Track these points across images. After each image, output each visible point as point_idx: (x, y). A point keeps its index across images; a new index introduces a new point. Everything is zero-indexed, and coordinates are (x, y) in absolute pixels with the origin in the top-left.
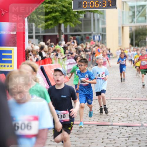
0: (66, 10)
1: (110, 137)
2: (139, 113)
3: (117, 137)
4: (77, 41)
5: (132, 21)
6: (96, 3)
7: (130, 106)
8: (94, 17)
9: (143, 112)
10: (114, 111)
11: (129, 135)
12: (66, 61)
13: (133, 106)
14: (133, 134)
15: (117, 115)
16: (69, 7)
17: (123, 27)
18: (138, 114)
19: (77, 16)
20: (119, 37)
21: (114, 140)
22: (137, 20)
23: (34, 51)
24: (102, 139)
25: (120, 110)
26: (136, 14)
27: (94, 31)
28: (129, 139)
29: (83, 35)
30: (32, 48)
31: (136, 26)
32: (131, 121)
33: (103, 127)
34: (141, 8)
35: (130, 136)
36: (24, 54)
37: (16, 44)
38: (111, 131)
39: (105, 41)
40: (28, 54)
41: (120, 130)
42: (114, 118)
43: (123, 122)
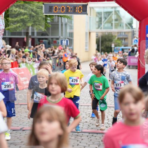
1: (80, 144)
2: (108, 119)
3: (87, 144)
5: (99, 27)
8: (62, 22)
11: (99, 142)
17: (90, 33)
18: (107, 121)
20: (86, 43)
21: (85, 147)
22: (104, 26)
24: (72, 146)
25: (89, 117)
26: (103, 20)
27: (62, 35)
28: (99, 147)
29: (50, 39)
31: (102, 32)
38: (81, 138)
42: (83, 125)
43: (92, 129)
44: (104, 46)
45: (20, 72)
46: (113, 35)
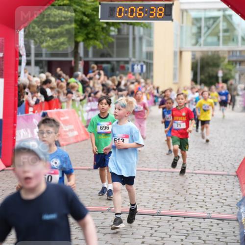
0: (88, 20)
1: (155, 234)
2: (205, 194)
3: (166, 234)
4: (104, 72)
5: (197, 43)
6: (139, 11)
7: (190, 184)
8: (134, 34)
9: (211, 193)
10: (164, 190)
11: (187, 231)
12: (85, 105)
13: (194, 183)
14: (193, 229)
15: (168, 198)
16: (93, 14)
17: (181, 52)
18: (202, 198)
19: (107, 31)
20: (175, 69)
21: (162, 238)
22: (205, 41)
23: (33, 86)
24: (142, 237)
25: (173, 190)
26: (203, 31)
27: (134, 56)
28: (186, 239)
29: (114, 63)
30: (30, 80)
31: (202, 52)
32: (191, 208)
33: (144, 218)
34: (211, 22)
35: (188, 233)
36: (15, 90)
37: (2, 73)
38: (157, 224)
39: (151, 74)
40: (23, 91)
41: (173, 223)
42: (162, 203)
43: (177, 209)
44: (206, 74)
45: (62, 117)
46: (221, 55)
